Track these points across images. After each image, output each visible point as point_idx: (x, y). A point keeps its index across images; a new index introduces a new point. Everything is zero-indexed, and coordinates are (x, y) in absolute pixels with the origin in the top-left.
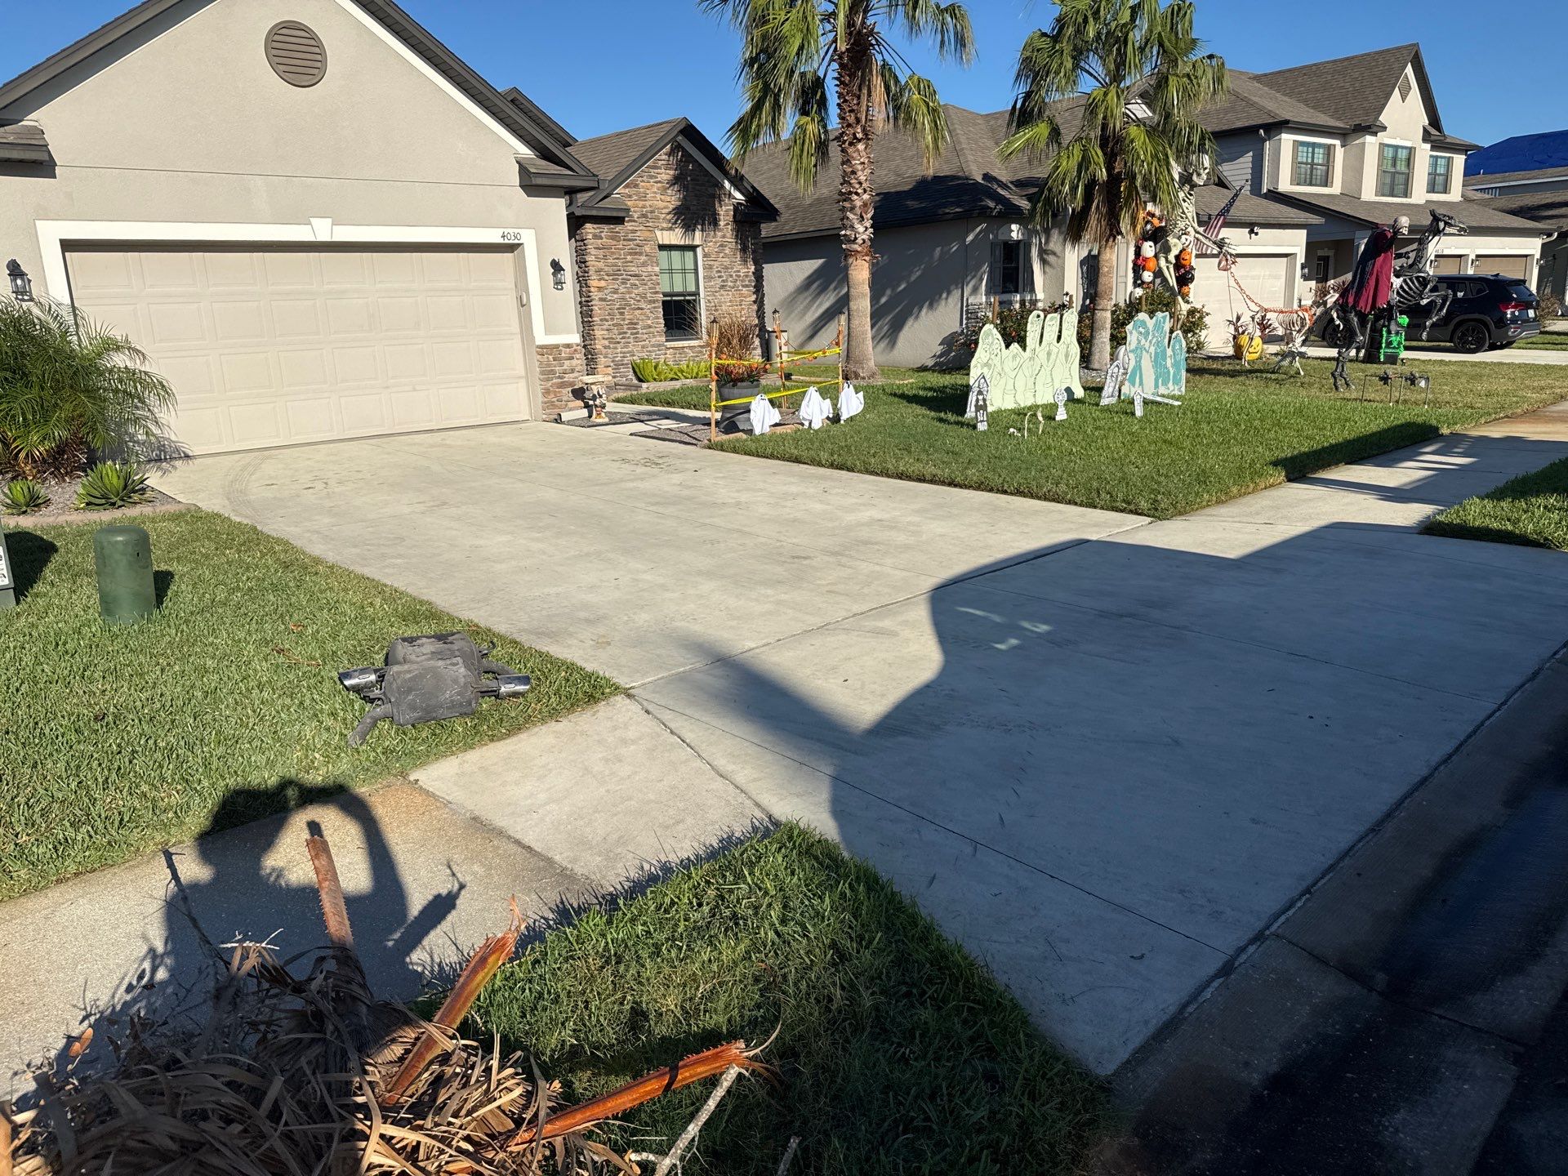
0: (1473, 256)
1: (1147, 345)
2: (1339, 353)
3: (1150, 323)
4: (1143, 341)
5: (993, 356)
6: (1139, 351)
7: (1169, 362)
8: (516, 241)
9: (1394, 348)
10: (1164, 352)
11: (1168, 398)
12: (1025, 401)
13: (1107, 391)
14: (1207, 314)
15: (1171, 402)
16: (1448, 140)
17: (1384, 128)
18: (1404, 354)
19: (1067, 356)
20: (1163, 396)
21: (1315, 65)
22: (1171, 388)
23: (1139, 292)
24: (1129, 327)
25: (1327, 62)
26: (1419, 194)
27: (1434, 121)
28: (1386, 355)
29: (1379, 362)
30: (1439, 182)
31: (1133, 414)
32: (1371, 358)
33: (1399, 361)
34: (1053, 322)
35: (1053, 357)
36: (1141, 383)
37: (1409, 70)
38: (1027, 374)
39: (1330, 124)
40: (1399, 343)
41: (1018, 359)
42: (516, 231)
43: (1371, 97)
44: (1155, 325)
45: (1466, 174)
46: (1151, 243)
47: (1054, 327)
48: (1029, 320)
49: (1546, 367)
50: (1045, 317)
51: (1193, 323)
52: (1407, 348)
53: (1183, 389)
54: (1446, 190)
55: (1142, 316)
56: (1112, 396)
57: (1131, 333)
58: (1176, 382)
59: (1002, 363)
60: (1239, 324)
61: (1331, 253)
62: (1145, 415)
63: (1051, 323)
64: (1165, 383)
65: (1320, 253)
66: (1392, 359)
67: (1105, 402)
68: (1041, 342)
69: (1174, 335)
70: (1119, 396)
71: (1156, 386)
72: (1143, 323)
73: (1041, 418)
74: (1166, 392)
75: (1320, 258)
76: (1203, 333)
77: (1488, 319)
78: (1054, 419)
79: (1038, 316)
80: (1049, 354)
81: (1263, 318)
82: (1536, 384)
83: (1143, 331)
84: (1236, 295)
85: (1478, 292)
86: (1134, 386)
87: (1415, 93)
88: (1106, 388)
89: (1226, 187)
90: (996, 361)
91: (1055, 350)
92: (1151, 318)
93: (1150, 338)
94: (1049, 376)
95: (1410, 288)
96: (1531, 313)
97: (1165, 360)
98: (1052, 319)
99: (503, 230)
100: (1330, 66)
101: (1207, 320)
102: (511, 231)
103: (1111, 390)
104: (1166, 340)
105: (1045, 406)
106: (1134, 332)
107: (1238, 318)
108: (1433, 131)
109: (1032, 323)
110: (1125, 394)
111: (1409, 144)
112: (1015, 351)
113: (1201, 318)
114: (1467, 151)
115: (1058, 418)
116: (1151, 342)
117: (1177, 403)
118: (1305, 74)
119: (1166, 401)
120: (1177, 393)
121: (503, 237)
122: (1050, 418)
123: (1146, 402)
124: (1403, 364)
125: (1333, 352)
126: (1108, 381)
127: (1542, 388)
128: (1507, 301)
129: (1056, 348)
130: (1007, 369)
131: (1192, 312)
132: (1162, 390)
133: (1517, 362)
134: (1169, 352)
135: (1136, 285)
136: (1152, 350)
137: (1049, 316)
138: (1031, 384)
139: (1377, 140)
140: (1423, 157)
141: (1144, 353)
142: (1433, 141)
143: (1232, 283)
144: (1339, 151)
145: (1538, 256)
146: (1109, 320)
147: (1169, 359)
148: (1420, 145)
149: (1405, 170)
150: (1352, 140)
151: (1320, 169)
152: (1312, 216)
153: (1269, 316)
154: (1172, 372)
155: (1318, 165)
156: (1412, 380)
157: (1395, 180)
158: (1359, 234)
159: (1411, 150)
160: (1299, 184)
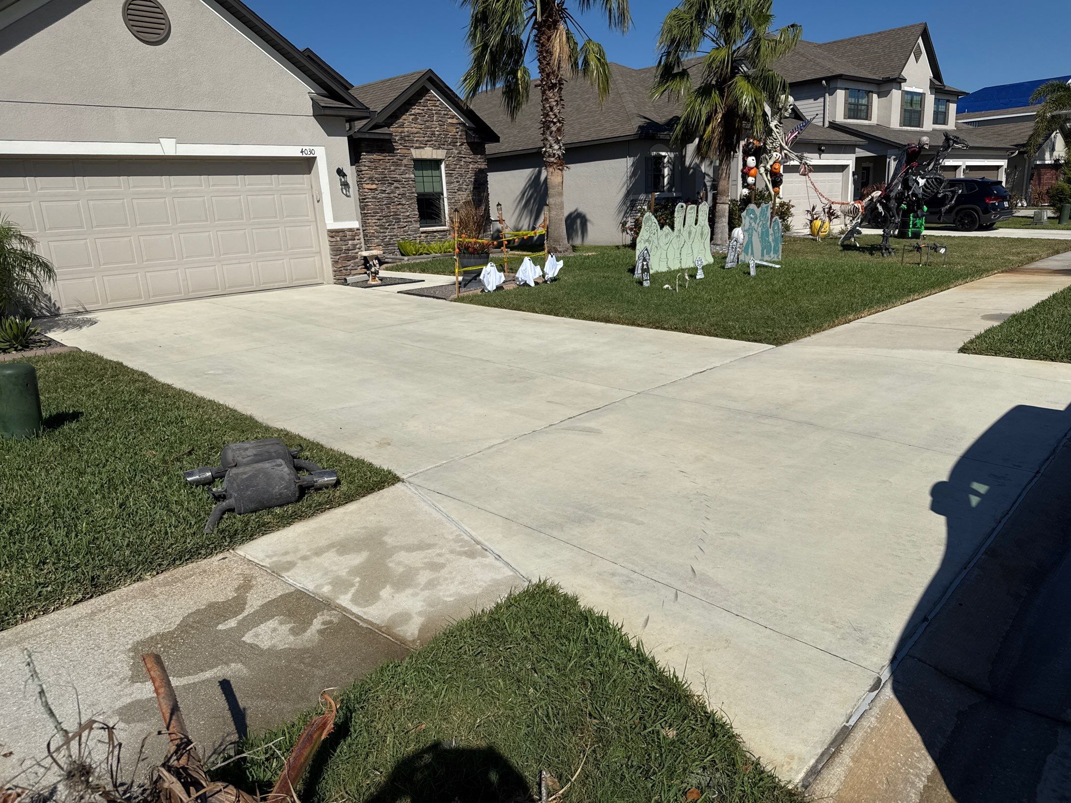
0: (964, 167)
1: (756, 226)
2: (884, 231)
3: (758, 211)
4: (753, 224)
5: (652, 235)
6: (750, 231)
7: (771, 239)
8: (311, 155)
9: (918, 228)
10: (767, 231)
11: (771, 262)
12: (675, 266)
13: (730, 257)
14: (793, 206)
15: (773, 265)
16: (946, 89)
17: (905, 80)
18: (925, 232)
19: (702, 234)
20: (766, 261)
21: (858, 37)
22: (772, 256)
23: (746, 191)
24: (744, 214)
25: (865, 36)
26: (928, 124)
27: (937, 74)
28: (913, 233)
29: (909, 238)
30: (940, 117)
31: (749, 273)
32: (903, 235)
33: (921, 238)
35: (692, 235)
36: (752, 253)
37: (920, 41)
38: (675, 247)
39: (869, 77)
40: (921, 225)
41: (669, 237)
42: (311, 148)
43: (896, 60)
44: (761, 213)
45: (957, 113)
46: (753, 158)
47: (693, 215)
48: (676, 209)
49: (1019, 240)
50: (687, 207)
51: (784, 212)
52: (926, 228)
53: (780, 257)
54: (945, 122)
55: (752, 206)
56: (733, 262)
57: (745, 218)
58: (776, 252)
59: (658, 239)
60: (814, 213)
61: (871, 165)
62: (757, 274)
63: (691, 211)
64: (768, 253)
65: (864, 165)
66: (917, 235)
67: (728, 265)
68: (684, 224)
69: (773, 220)
70: (738, 262)
71: (763, 255)
72: (753, 211)
73: (687, 277)
74: (769, 259)
75: (864, 168)
76: (790, 219)
77: (978, 208)
78: (696, 278)
79: (682, 207)
80: (690, 233)
82: (1014, 251)
83: (753, 216)
84: (812, 191)
85: (971, 190)
86: (747, 254)
87: (924, 56)
90: (654, 238)
91: (694, 230)
92: (758, 207)
93: (758, 221)
94: (690, 249)
95: (931, 186)
96: (1006, 204)
97: (768, 236)
98: (691, 209)
99: (301, 147)
100: (868, 38)
101: (792, 210)
102: (307, 148)
103: (732, 257)
104: (769, 223)
105: (689, 269)
106: (747, 217)
107: (814, 209)
108: (937, 83)
109: (678, 212)
110: (741, 260)
111: (921, 91)
112: (667, 231)
113: (788, 209)
114: (959, 95)
115: (698, 277)
116: (758, 224)
117: (778, 266)
118: (851, 43)
119: (770, 265)
120: (776, 259)
121: (302, 152)
122: (693, 276)
123: (758, 266)
124: (924, 239)
125: (880, 232)
126: (730, 251)
127: (1019, 253)
128: (990, 195)
129: (694, 229)
130: (661, 244)
131: (782, 205)
132: (766, 257)
133: (999, 237)
134: (771, 231)
135: (744, 187)
136: (760, 229)
137: (690, 206)
138: (678, 255)
139: (900, 89)
140: (930, 100)
141: (754, 232)
142: (936, 89)
143: (809, 184)
144: (875, 96)
145: (1005, 166)
146: (727, 211)
147: (770, 236)
148: (928, 92)
149: (918, 108)
150: (884, 88)
151: (863, 107)
152: (859, 139)
153: (833, 206)
154: (773, 245)
155: (862, 105)
156: (935, 249)
157: (912, 116)
158: (889, 152)
159: (922, 95)
160: (850, 118)
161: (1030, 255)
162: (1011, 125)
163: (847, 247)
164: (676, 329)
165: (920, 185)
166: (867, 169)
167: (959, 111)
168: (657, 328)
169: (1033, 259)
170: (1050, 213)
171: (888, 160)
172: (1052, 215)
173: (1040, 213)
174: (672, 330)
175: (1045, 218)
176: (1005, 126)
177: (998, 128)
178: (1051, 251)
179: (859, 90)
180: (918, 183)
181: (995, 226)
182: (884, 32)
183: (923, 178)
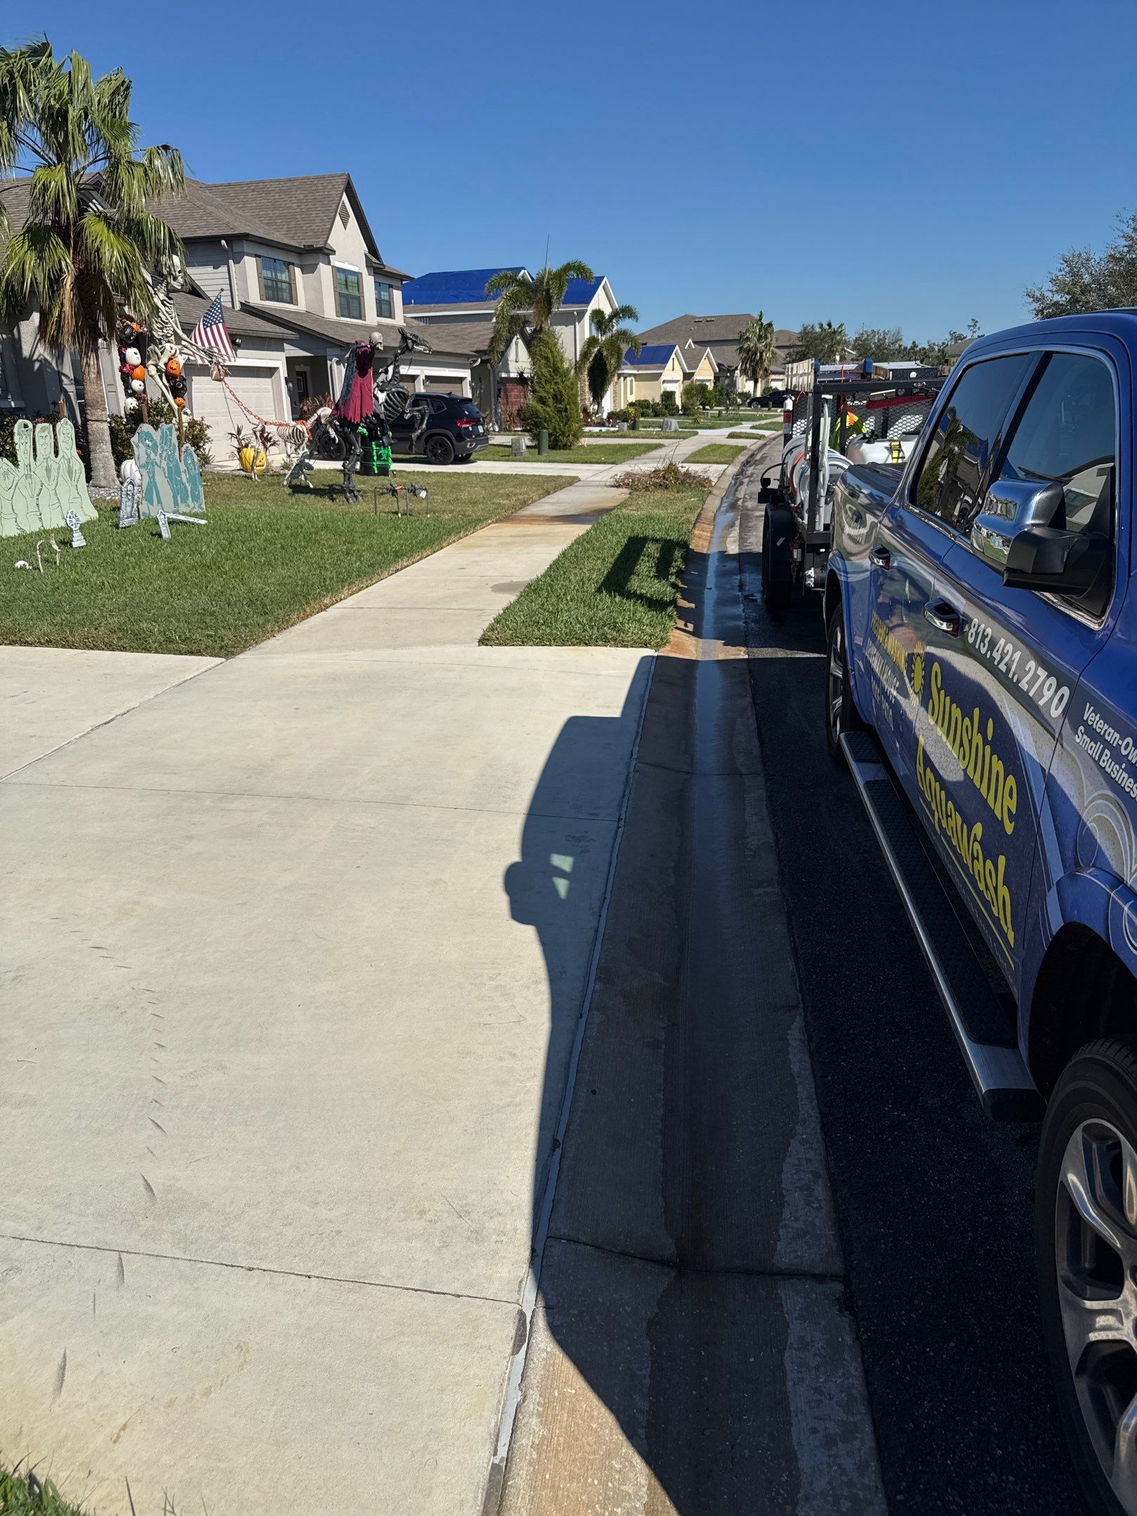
0: (423, 377)
1: (157, 459)
2: (343, 465)
3: (157, 435)
4: (153, 456)
7: (184, 478)
9: (384, 460)
10: (177, 467)
11: (191, 516)
12: (32, 526)
13: (126, 509)
14: (208, 427)
15: (196, 520)
16: (386, 269)
17: (334, 252)
18: (394, 467)
19: (70, 472)
20: (184, 514)
21: (261, 182)
22: (192, 505)
23: (132, 403)
24: (135, 440)
25: (271, 181)
26: (372, 319)
27: (373, 250)
28: (379, 468)
29: (375, 474)
30: (384, 308)
31: (160, 535)
32: (366, 471)
33: (390, 473)
34: (46, 433)
35: (54, 474)
36: (159, 501)
37: (345, 198)
38: (26, 494)
39: (285, 242)
40: (388, 456)
41: (11, 476)
43: (318, 220)
44: (162, 437)
45: (404, 303)
46: (135, 350)
47: (48, 438)
48: (16, 430)
49: (503, 476)
50: (34, 427)
51: (195, 436)
52: (395, 461)
53: (203, 506)
54: (391, 315)
55: (145, 427)
56: (131, 516)
57: (138, 446)
58: (196, 498)
60: (241, 437)
61: (308, 369)
62: (171, 537)
63: (44, 434)
64: (184, 500)
65: (298, 368)
66: (384, 471)
67: (125, 523)
68: (35, 456)
69: (183, 449)
70: (139, 516)
71: (176, 504)
72: (149, 436)
73: (55, 547)
74: (187, 510)
75: (299, 373)
76: (207, 446)
77: (450, 434)
78: (71, 545)
79: (26, 426)
80: (48, 470)
81: (263, 431)
82: (502, 491)
83: (150, 444)
84: (232, 404)
85: (438, 410)
86: (152, 505)
87: (353, 220)
88: (123, 507)
89: (200, 296)
91: (55, 466)
92: (156, 429)
93: (159, 451)
94: (53, 496)
95: (394, 403)
96: (481, 429)
97: (180, 475)
98: (43, 430)
100: (275, 185)
103: (129, 509)
104: (177, 454)
105: (57, 531)
106: (140, 444)
107: (239, 432)
108: (374, 260)
109: (19, 434)
110: (144, 514)
111: (356, 269)
112: (6, 467)
113: (202, 430)
114: (402, 280)
115: (75, 545)
116: (161, 456)
117: (203, 522)
118: (253, 190)
119: (191, 520)
120: (197, 510)
122: (66, 543)
123: (172, 523)
124: (395, 476)
125: (338, 465)
126: (124, 499)
127: (508, 495)
128: (460, 416)
129: (54, 462)
131: (192, 424)
132: (182, 508)
133: (480, 472)
134: (182, 466)
135: (128, 395)
136: (164, 464)
137: (39, 426)
138: (33, 507)
139: (329, 263)
140: (369, 282)
141: (156, 467)
142: (375, 268)
143: (228, 394)
144: (298, 270)
145: (469, 379)
146: (107, 432)
147: (183, 475)
148: (365, 272)
149: (356, 293)
150: (309, 260)
151: (284, 286)
152: (287, 331)
153: (268, 428)
154: (189, 489)
155: (282, 282)
156: (414, 491)
157: (349, 303)
158: (329, 351)
159: (358, 275)
160: (268, 299)
161: (521, 497)
163: (298, 489)
164: (49, 643)
165: (381, 401)
166: (303, 374)
167: (406, 302)
168: (12, 643)
169: (525, 502)
170: (526, 441)
171: (329, 363)
172: (530, 444)
173: (518, 440)
174: (42, 644)
175: (524, 447)
178: (541, 492)
179: (275, 260)
180: (377, 399)
181: (471, 458)
182: (296, 180)
183: (382, 391)
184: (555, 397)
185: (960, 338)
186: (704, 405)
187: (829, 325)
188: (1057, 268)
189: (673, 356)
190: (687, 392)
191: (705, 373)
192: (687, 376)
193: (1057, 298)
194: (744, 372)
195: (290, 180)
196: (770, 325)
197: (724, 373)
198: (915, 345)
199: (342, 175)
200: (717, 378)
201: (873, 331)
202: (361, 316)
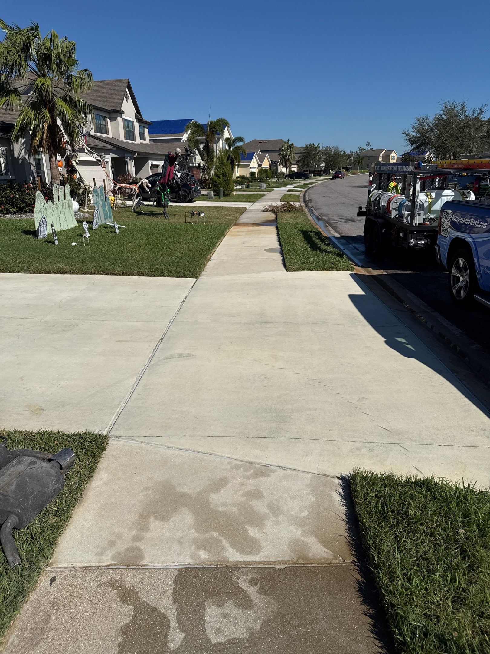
7: (107, 209)
16: (143, 120)
17: (123, 112)
19: (69, 206)
26: (138, 141)
27: (138, 111)
30: (142, 137)
37: (127, 90)
39: (104, 108)
43: (116, 99)
45: (149, 134)
50: (59, 187)
54: (145, 139)
63: (61, 191)
69: (106, 196)
80: (62, 205)
87: (130, 99)
98: (61, 189)
108: (138, 115)
109: (55, 190)
111: (131, 120)
114: (148, 124)
139: (121, 117)
140: (136, 125)
141: (99, 204)
142: (139, 119)
144: (108, 120)
147: (107, 207)
148: (135, 121)
149: (132, 130)
150: (113, 116)
151: (104, 126)
152: (111, 146)
155: (102, 125)
157: (130, 134)
158: (126, 155)
159: (132, 122)
160: (97, 132)
161: (233, 216)
162: (174, 143)
165: (178, 177)
167: (150, 133)
169: (237, 218)
170: (213, 193)
171: (126, 160)
173: (210, 193)
175: (213, 195)
176: (171, 144)
177: (168, 144)
179: (100, 116)
181: (194, 200)
182: (107, 81)
183: (179, 173)
184: (223, 174)
185: (363, 149)
186: (267, 177)
187: (314, 144)
188: (414, 122)
189: (254, 157)
190: (259, 172)
191: (266, 164)
192: (259, 165)
193: (415, 134)
194: (281, 164)
195: (102, 81)
196: (292, 144)
197: (273, 164)
198: (344, 153)
199: (126, 79)
200: (270, 166)
201: (327, 147)
202: (134, 139)
